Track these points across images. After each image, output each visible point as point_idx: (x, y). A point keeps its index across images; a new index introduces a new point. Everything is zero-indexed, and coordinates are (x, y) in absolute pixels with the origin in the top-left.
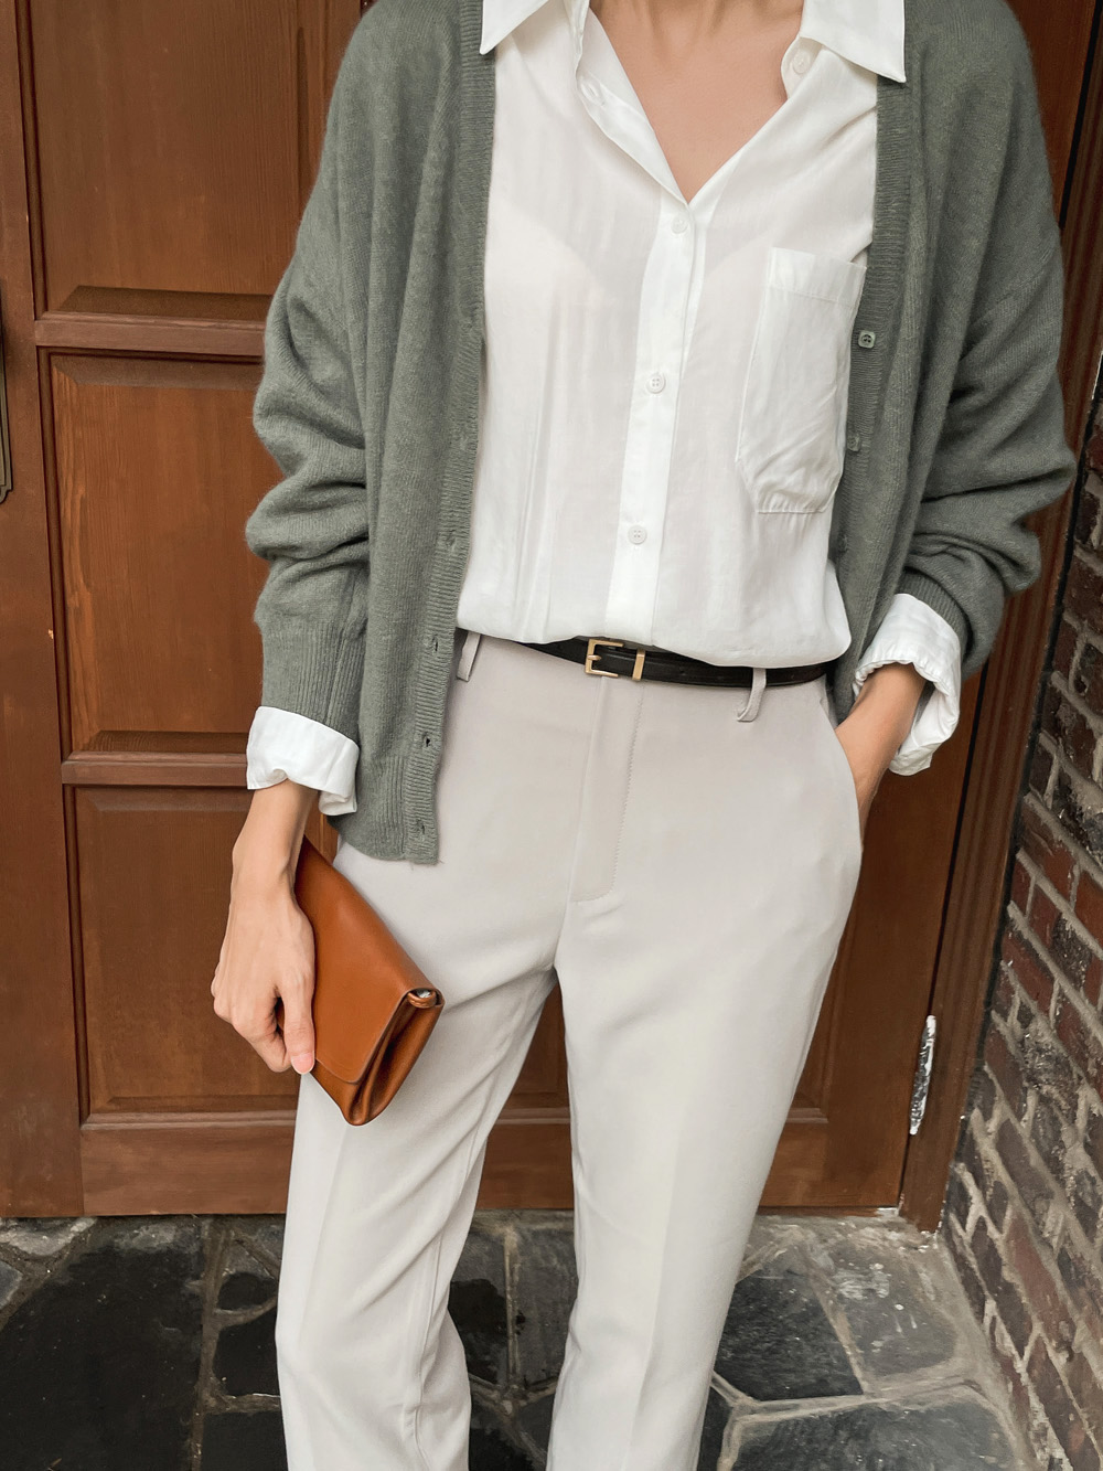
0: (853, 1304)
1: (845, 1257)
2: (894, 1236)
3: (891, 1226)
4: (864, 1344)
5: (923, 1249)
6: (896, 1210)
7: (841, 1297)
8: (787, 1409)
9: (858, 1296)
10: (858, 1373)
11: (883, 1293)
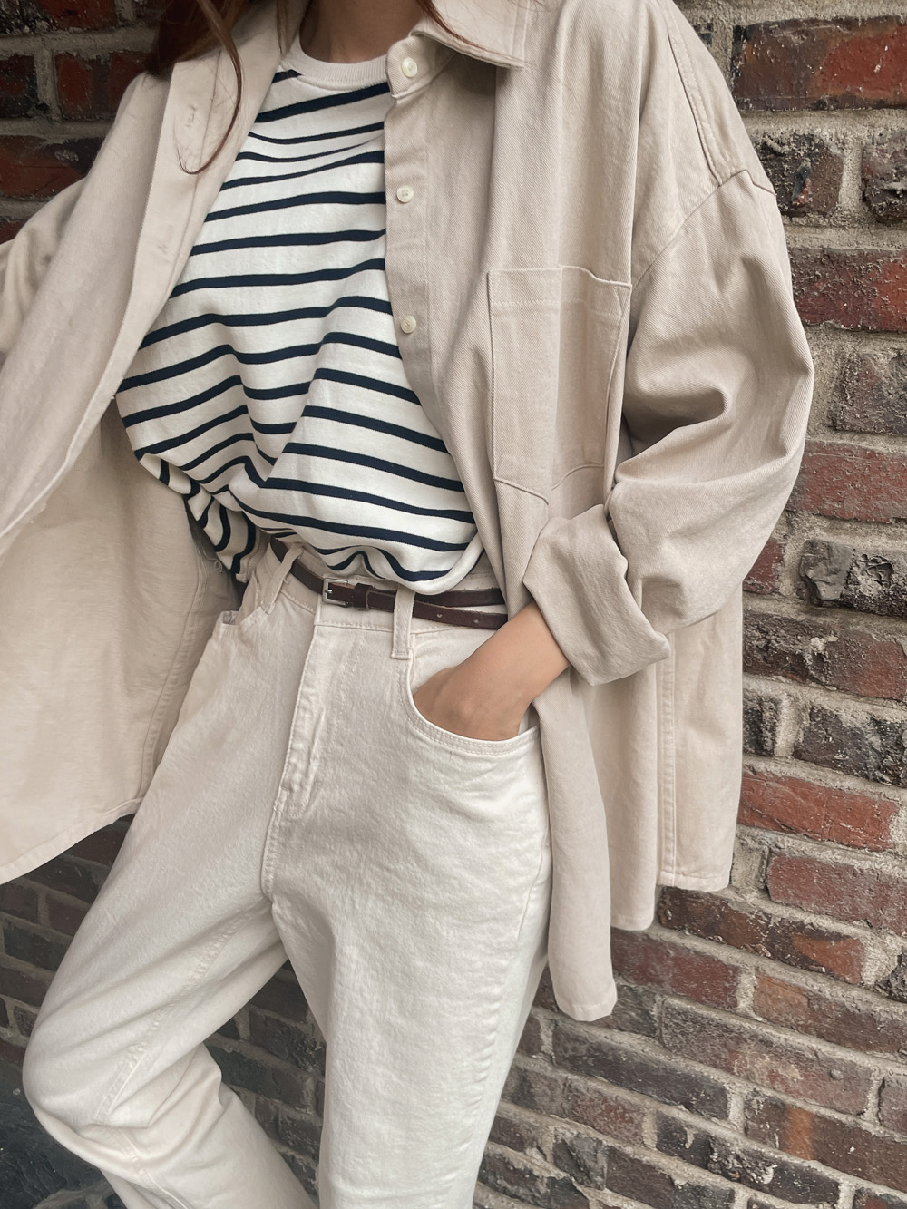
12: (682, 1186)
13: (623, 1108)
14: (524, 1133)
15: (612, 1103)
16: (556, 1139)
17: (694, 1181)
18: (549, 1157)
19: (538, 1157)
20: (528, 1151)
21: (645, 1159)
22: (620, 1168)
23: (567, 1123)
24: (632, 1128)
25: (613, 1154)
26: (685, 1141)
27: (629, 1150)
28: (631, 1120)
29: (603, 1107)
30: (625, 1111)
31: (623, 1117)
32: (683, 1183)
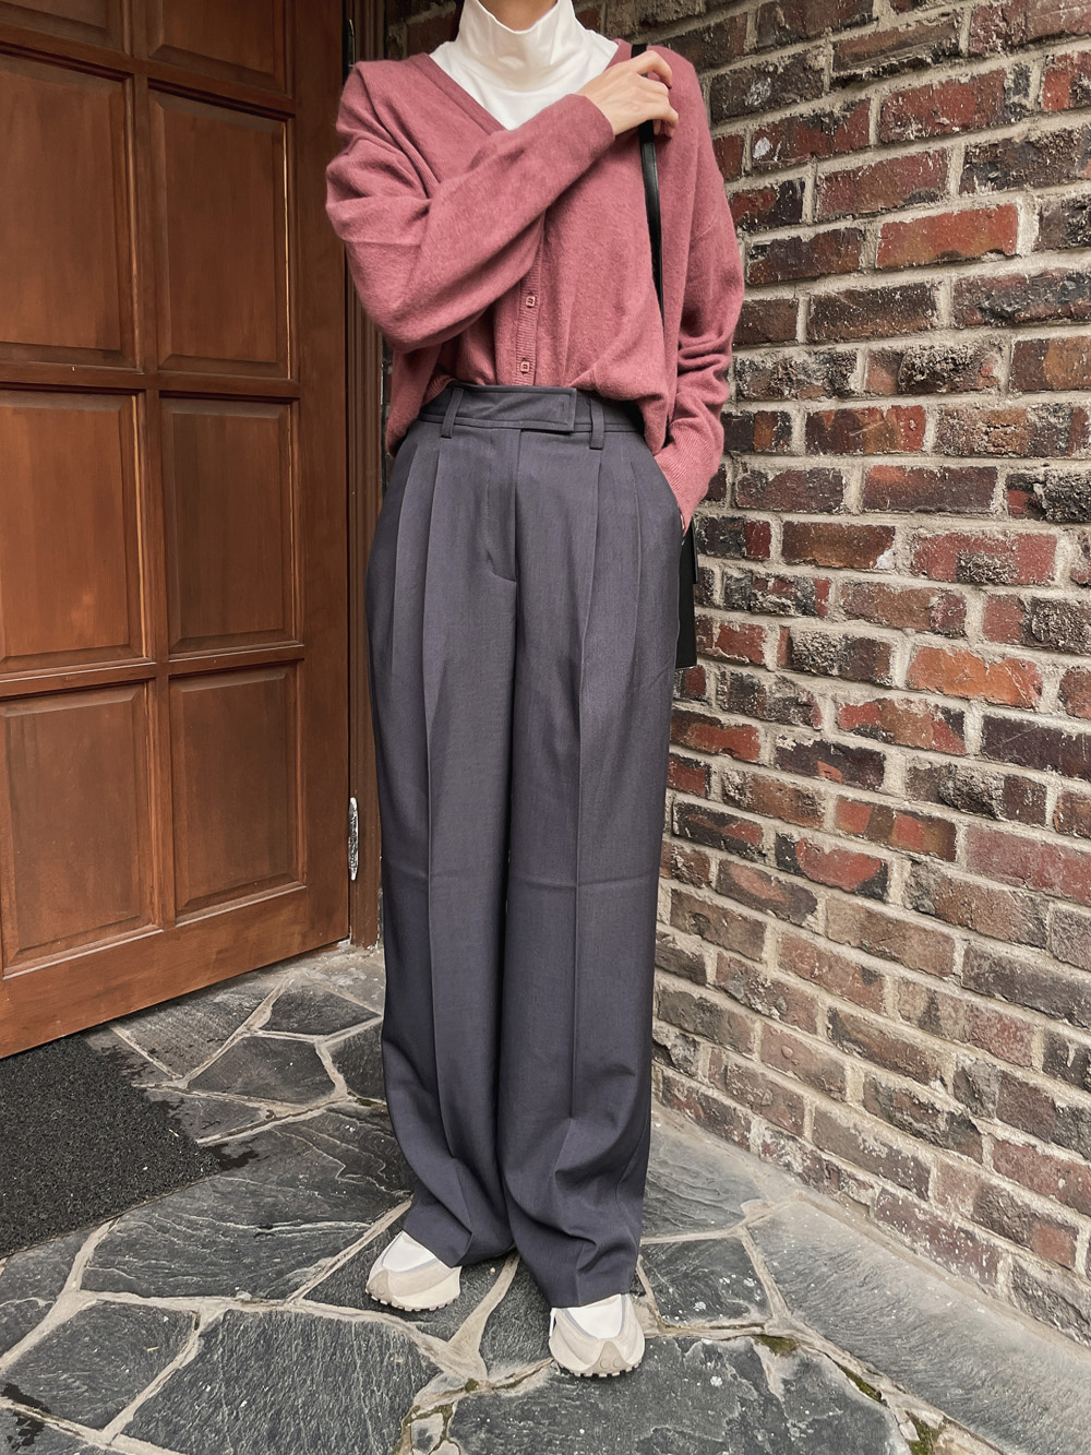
0: (349, 987)
1: (329, 972)
2: (351, 956)
3: (348, 952)
4: (367, 996)
5: (372, 955)
6: (349, 941)
7: (341, 987)
8: (344, 1034)
9: (349, 982)
10: (371, 1009)
11: (363, 977)
12: (1062, 1109)
13: (1016, 1027)
14: (929, 1061)
15: (1007, 1022)
16: (957, 1066)
17: (1074, 1104)
18: (951, 1088)
19: (941, 1089)
20: (932, 1083)
21: (1031, 1083)
22: (1010, 1093)
23: (968, 1048)
24: (1023, 1049)
25: (1005, 1078)
26: (1067, 1059)
27: (1019, 1074)
28: (1022, 1040)
29: (998, 1026)
30: (1018, 1029)
31: (1015, 1038)
32: (1064, 1106)
